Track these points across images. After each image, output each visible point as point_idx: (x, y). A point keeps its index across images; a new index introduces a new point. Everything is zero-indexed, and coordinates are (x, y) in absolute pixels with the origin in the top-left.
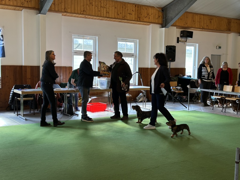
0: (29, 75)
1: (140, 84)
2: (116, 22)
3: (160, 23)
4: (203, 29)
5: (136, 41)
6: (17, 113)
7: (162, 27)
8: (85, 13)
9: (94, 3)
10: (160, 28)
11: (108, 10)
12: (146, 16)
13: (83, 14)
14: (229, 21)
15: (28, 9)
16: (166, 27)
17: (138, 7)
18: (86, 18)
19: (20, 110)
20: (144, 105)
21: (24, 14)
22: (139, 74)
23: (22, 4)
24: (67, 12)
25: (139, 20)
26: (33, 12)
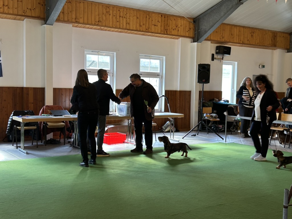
0: (31, 99)
1: (166, 110)
2: (138, 35)
3: (192, 36)
4: (243, 44)
5: (162, 58)
6: (16, 146)
7: (194, 42)
8: (100, 24)
9: (111, 12)
10: (192, 42)
11: (128, 20)
12: (174, 28)
13: (98, 25)
14: (275, 34)
15: (31, 18)
16: (198, 42)
17: (165, 17)
18: (101, 30)
19: (21, 141)
20: (172, 136)
21: (25, 24)
22: (165, 99)
23: (24, 12)
24: (79, 23)
25: (166, 33)
26: (37, 22)
